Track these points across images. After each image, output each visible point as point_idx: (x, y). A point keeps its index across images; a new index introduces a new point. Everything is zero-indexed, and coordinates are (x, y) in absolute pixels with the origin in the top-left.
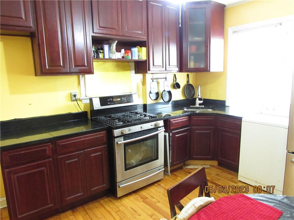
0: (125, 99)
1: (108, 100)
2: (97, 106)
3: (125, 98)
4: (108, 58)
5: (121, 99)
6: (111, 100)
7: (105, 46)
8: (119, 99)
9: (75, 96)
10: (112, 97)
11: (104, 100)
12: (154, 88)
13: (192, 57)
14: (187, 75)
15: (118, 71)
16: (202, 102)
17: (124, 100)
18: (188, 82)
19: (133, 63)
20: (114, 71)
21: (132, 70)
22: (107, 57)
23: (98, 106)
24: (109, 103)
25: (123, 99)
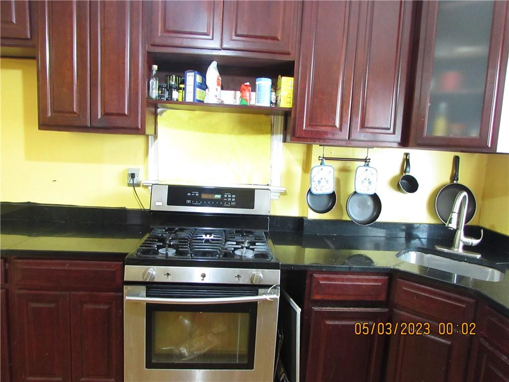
0: (232, 198)
1: (189, 194)
2: (158, 204)
3: (234, 196)
4: (192, 101)
5: (223, 197)
6: (197, 195)
7: (188, 74)
8: (218, 196)
9: (133, 176)
10: (201, 190)
11: (177, 194)
12: (319, 182)
13: (443, 106)
14: (452, 158)
15: (243, 133)
16: (475, 242)
17: (229, 199)
18: (454, 176)
19: (280, 117)
20: (230, 133)
21: (277, 133)
22: (190, 98)
23: (160, 204)
24: (189, 201)
25: (227, 198)
